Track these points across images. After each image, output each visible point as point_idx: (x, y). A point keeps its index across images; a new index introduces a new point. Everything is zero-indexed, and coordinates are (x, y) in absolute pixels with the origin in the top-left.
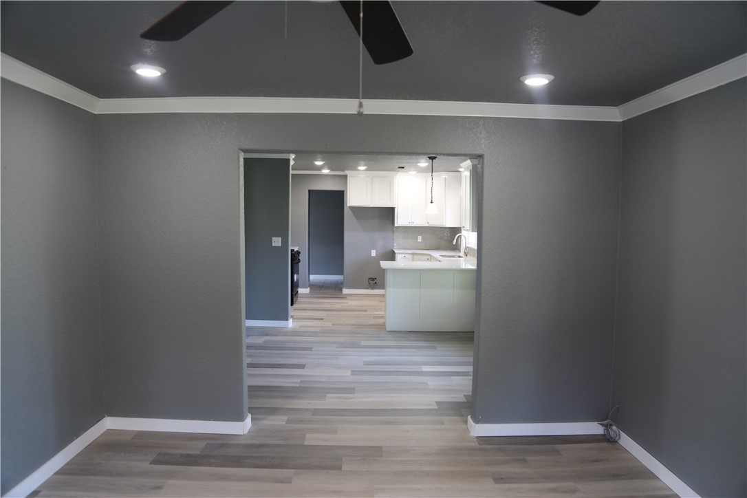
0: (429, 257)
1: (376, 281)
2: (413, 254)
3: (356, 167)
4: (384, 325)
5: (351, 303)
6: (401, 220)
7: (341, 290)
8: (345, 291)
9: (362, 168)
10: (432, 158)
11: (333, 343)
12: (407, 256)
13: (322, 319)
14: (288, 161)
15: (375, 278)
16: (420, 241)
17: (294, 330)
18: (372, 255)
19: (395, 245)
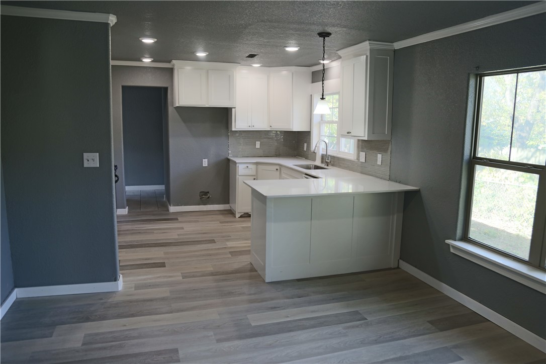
1: (208, 195)
2: (257, 164)
4: (253, 269)
6: (240, 123)
7: (166, 206)
8: (173, 209)
9: (201, 55)
12: (250, 166)
13: (163, 265)
14: (106, 24)
15: (208, 192)
16: (259, 147)
17: (129, 298)
18: (204, 165)
19: (230, 152)
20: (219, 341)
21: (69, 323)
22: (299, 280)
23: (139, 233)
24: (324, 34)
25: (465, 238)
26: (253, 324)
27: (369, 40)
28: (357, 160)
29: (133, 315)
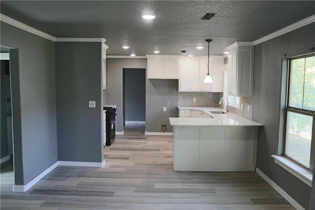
0: (202, 112)
1: (166, 127)
2: (191, 110)
3: (152, 51)
4: (172, 164)
5: (150, 143)
6: (182, 88)
7: (144, 132)
8: (147, 133)
9: (156, 52)
10: (209, 41)
11: (132, 186)
12: (187, 111)
13: (128, 159)
14: (100, 44)
15: (166, 125)
16: (195, 101)
17: (105, 170)
18: (164, 110)
19: (178, 103)
20: (135, 192)
21: (75, 177)
22: (192, 172)
23: (124, 143)
24: (209, 40)
25: (283, 155)
26: (155, 187)
27: (237, 41)
28: (240, 109)
29: (103, 177)
